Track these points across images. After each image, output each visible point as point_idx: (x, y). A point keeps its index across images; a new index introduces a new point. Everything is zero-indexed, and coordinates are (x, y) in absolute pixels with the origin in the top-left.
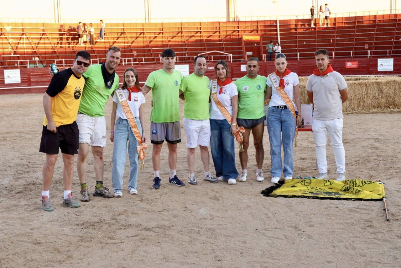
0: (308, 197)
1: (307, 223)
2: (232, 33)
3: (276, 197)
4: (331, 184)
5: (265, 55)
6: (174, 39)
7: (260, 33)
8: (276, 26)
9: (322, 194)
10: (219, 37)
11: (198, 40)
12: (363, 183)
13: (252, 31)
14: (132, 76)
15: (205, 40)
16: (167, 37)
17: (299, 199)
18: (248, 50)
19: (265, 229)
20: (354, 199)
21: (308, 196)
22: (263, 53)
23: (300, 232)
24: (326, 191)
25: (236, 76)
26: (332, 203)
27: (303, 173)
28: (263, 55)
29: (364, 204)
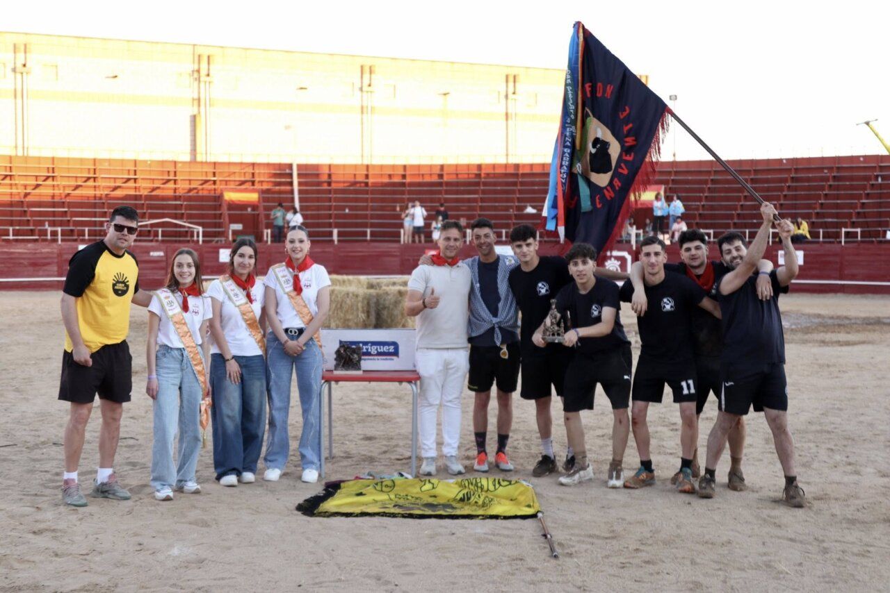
0: (393, 515)
1: (399, 567)
2: (202, 184)
3: (328, 516)
4: (433, 488)
5: (269, 231)
6: (78, 192)
7: (257, 186)
8: (291, 175)
9: (419, 509)
10: (175, 192)
11: (130, 195)
12: (495, 485)
13: (243, 183)
14: (189, 266)
15: (146, 196)
16: (64, 187)
17: (376, 519)
18: (234, 219)
19: (317, 584)
20: (483, 516)
21: (393, 513)
22: (264, 226)
23: (390, 587)
24: (425, 502)
25: (209, 271)
26: (441, 526)
27: (374, 466)
28: (265, 231)
29: (503, 525)
